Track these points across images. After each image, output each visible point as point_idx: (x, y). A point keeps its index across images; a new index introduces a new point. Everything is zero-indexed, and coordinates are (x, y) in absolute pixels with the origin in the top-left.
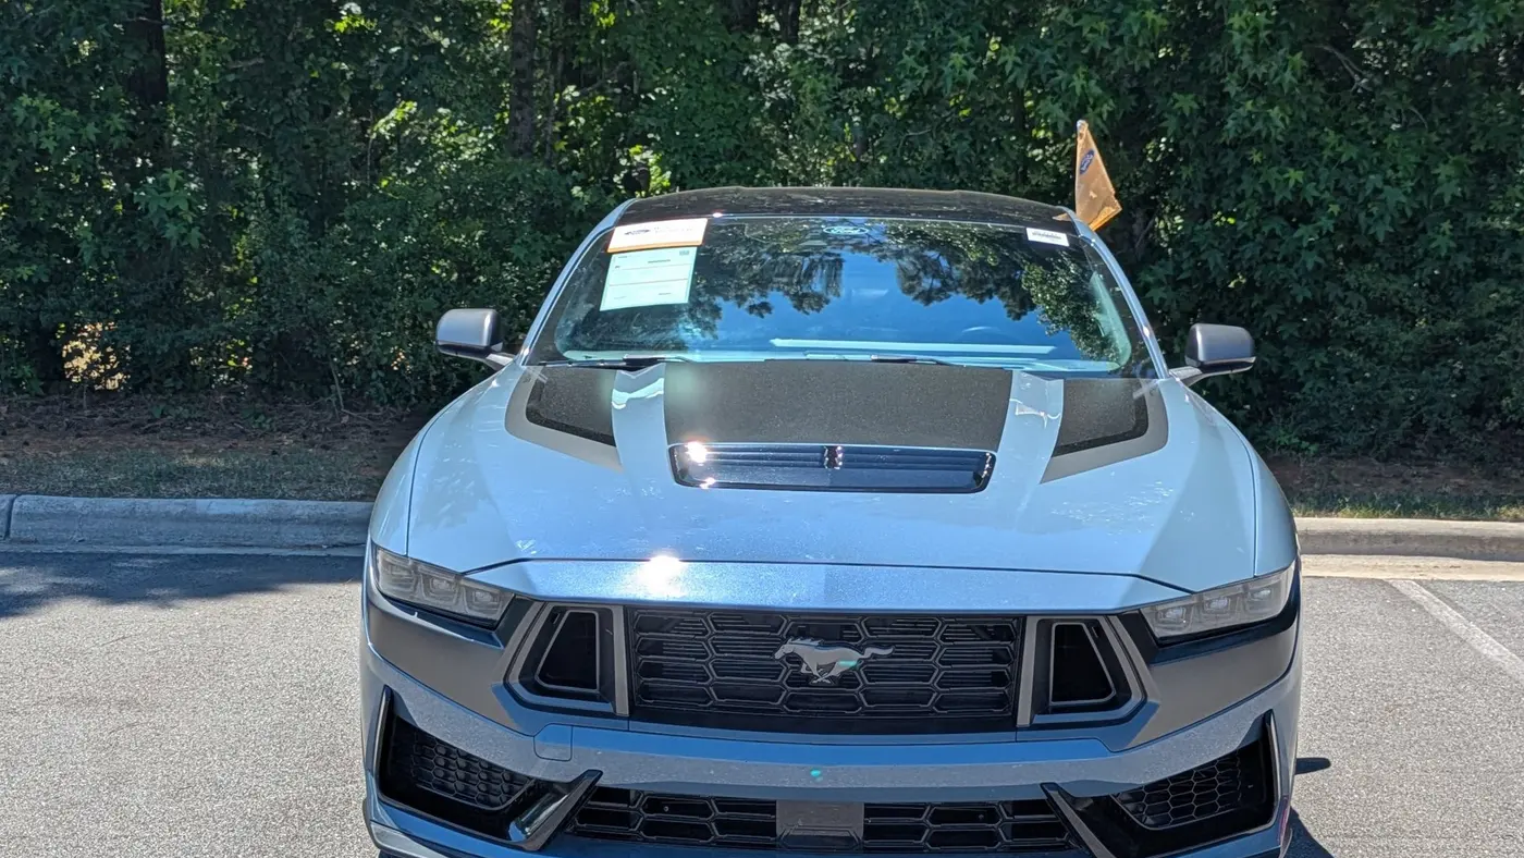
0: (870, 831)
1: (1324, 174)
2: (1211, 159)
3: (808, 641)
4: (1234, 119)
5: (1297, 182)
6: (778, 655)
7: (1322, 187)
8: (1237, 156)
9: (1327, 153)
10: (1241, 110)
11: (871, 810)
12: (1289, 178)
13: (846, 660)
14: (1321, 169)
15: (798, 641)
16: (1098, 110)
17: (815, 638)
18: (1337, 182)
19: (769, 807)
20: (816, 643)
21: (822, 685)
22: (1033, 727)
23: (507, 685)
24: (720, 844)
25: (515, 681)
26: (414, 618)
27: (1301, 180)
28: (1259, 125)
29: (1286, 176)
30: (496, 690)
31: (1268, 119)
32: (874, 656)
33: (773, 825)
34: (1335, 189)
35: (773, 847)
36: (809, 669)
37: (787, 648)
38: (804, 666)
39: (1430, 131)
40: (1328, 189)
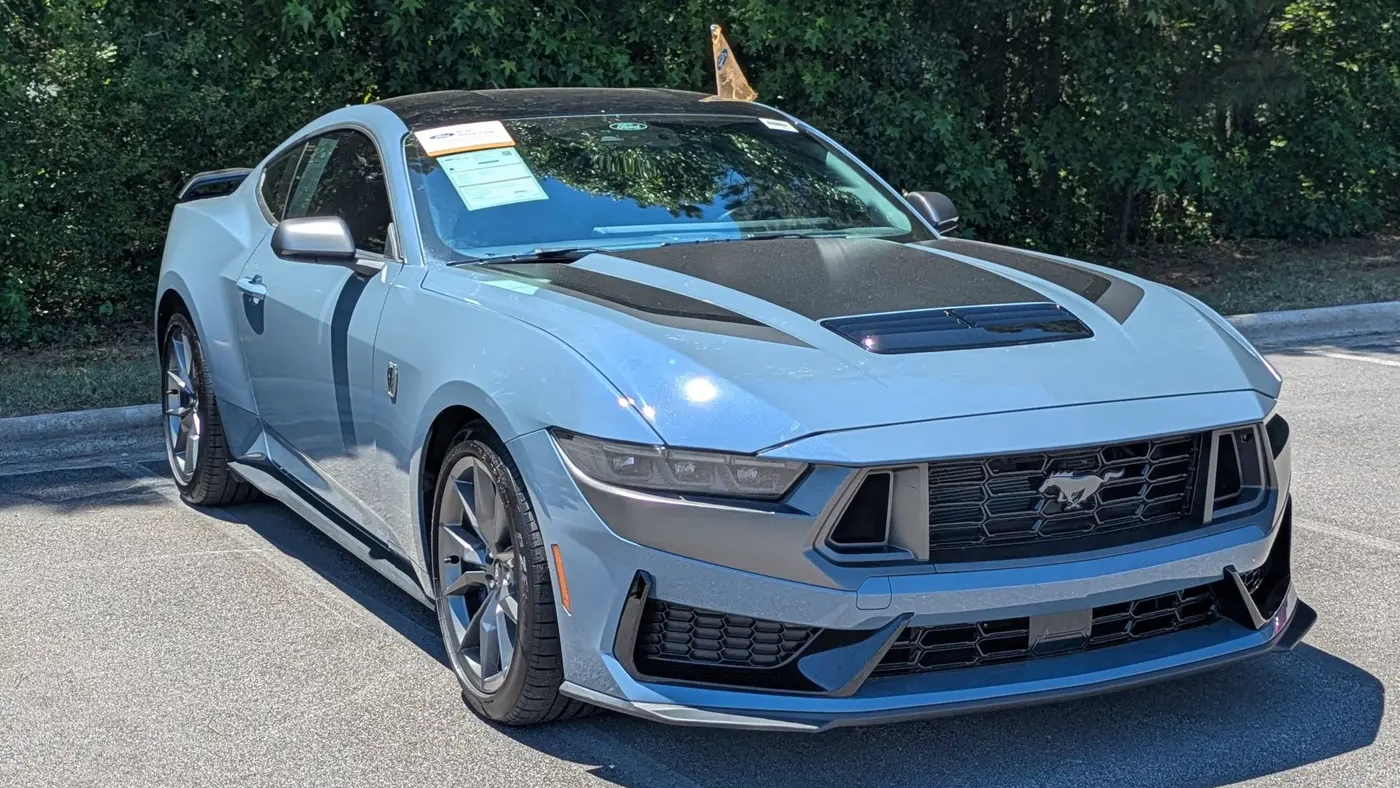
0: (1097, 630)
1: (528, 64)
2: (421, 52)
3: (1065, 474)
4: (460, 18)
5: (511, 71)
6: (1042, 489)
7: (529, 75)
8: (453, 50)
9: (530, 46)
10: (465, 10)
11: (1097, 612)
12: (504, 69)
13: (1091, 484)
14: (525, 61)
15: (1058, 474)
16: (337, 11)
17: (1069, 470)
18: (541, 71)
19: (1024, 623)
20: (1071, 474)
21: (1074, 509)
22: (1215, 521)
23: (815, 549)
24: (984, 663)
25: (821, 546)
26: (683, 502)
27: (515, 70)
28: (479, 23)
29: (502, 66)
30: (808, 554)
31: (486, 18)
32: (1111, 479)
33: (1027, 638)
34: (541, 77)
35: (1023, 658)
36: (1065, 497)
37: (1050, 482)
38: (1061, 495)
39: (592, 27)
40: (533, 76)
